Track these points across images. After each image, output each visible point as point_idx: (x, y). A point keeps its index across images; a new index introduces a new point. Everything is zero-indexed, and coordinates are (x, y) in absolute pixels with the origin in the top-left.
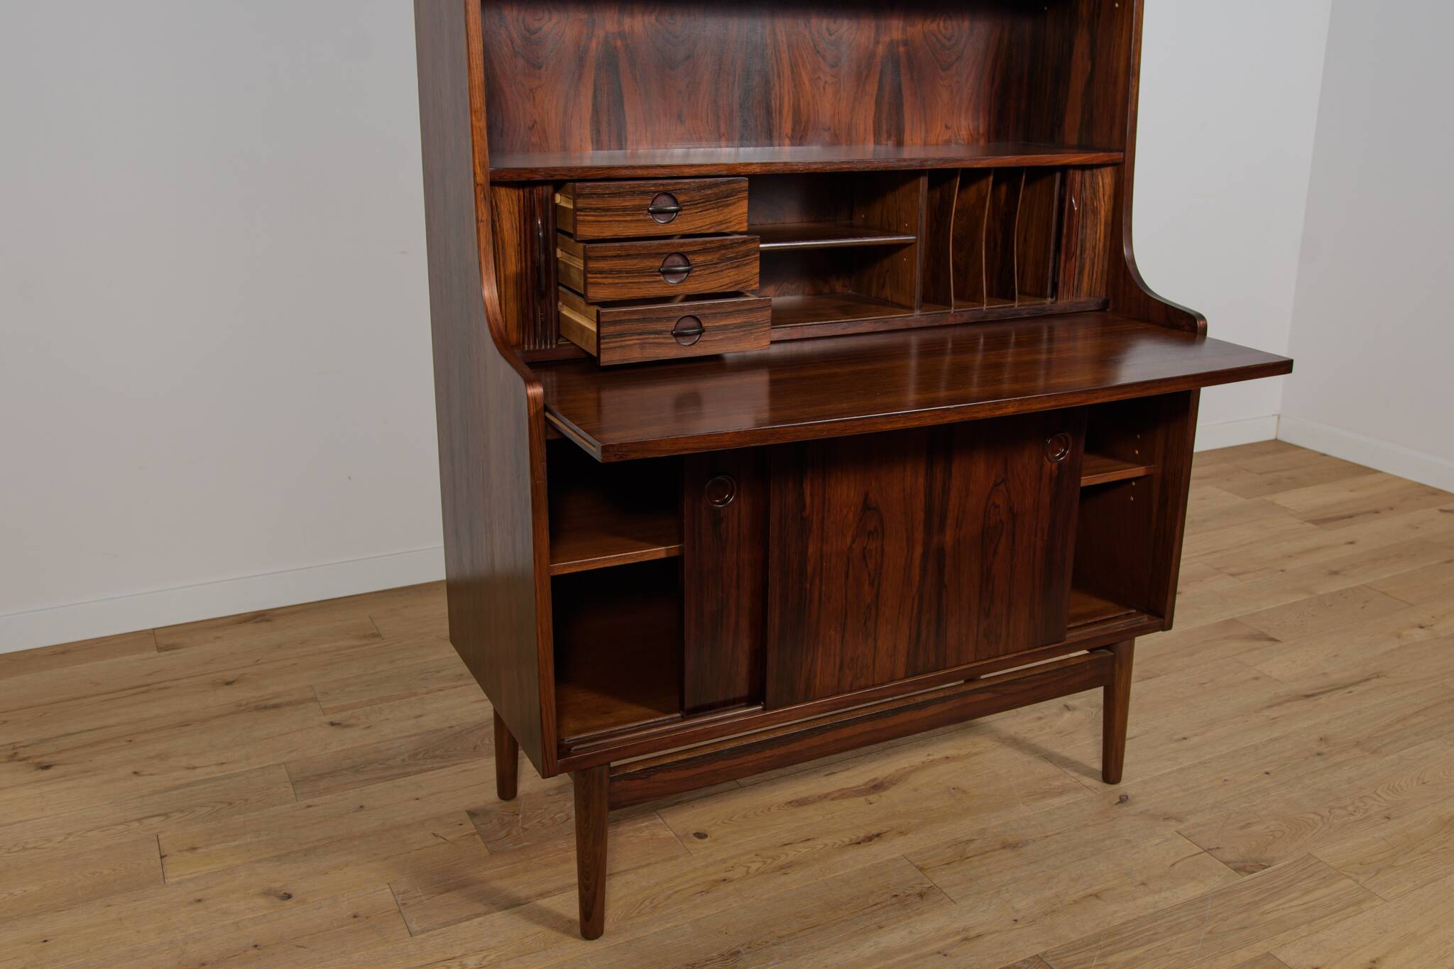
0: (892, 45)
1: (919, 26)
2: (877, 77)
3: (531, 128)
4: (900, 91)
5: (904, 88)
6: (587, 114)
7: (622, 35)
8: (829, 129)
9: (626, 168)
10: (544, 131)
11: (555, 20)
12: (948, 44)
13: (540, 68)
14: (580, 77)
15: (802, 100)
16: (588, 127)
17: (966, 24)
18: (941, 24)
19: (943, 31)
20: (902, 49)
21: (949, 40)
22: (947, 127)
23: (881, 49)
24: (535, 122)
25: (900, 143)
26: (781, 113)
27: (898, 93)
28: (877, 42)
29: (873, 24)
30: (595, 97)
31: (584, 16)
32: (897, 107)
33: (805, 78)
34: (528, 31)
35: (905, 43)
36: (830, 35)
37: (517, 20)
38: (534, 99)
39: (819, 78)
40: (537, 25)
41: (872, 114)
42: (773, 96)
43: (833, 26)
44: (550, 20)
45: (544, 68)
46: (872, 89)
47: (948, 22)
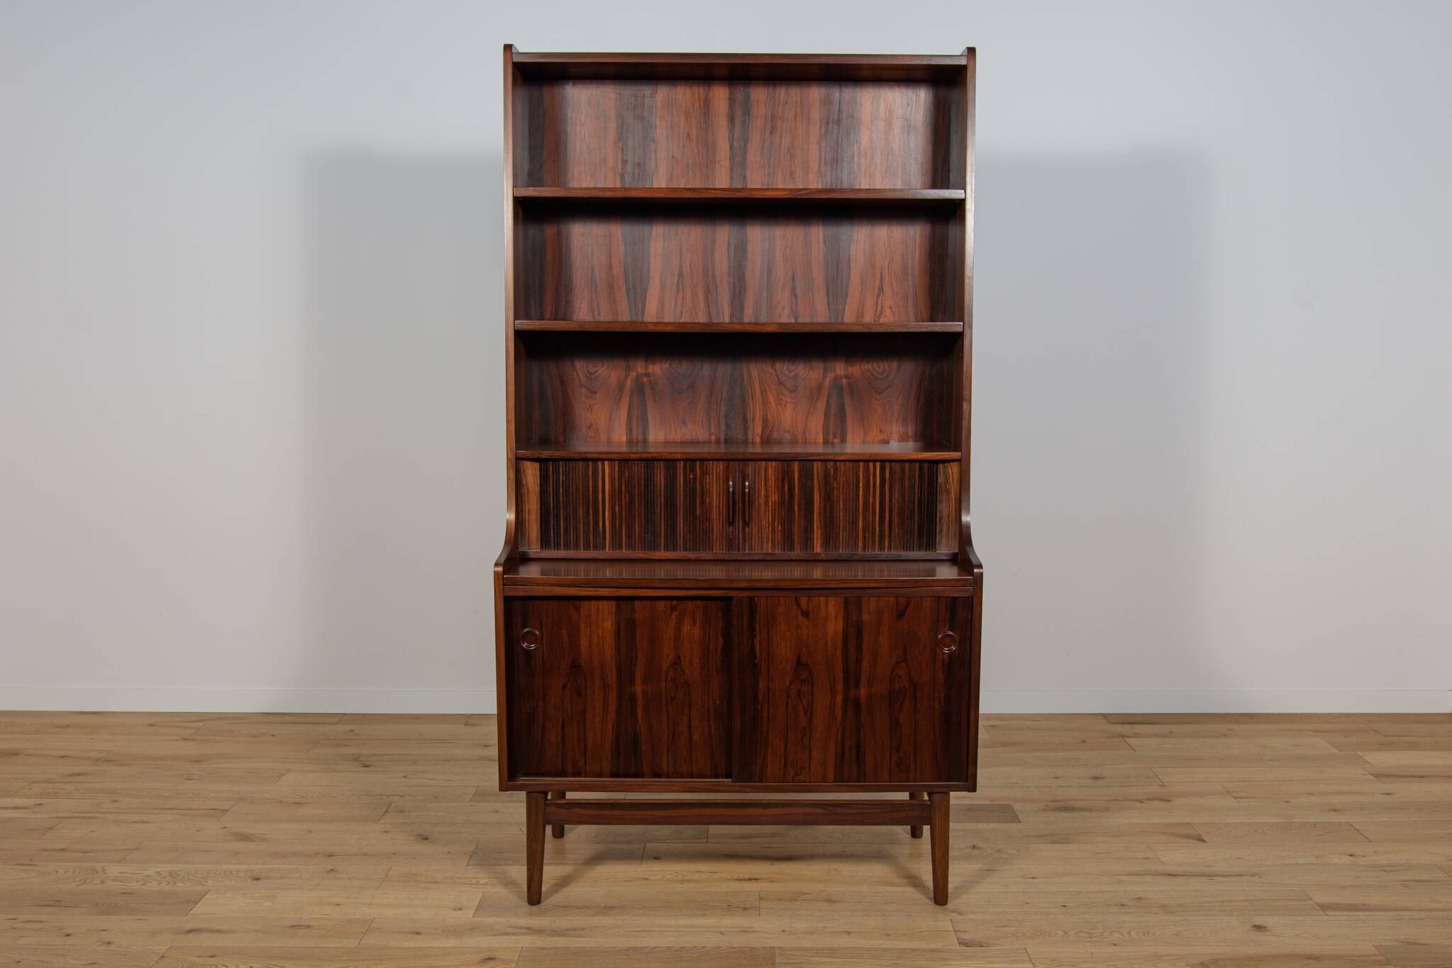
0: (836, 379)
1: (858, 367)
2: (826, 398)
3: (589, 427)
4: (844, 407)
5: (846, 407)
6: (624, 418)
7: (647, 375)
8: (789, 432)
9: (595, 453)
10: (597, 429)
11: (605, 367)
12: (880, 377)
13: (596, 393)
14: (620, 399)
15: (769, 413)
16: (624, 427)
17: (895, 364)
18: (875, 365)
19: (877, 369)
20: (844, 381)
21: (881, 374)
22: (881, 431)
23: (827, 382)
24: (592, 424)
25: (843, 440)
26: (754, 420)
27: (842, 409)
28: (825, 377)
29: (822, 365)
30: (629, 409)
31: (623, 363)
32: (842, 417)
33: (771, 399)
34: (588, 372)
35: (847, 377)
36: (790, 372)
37: (583, 367)
38: (591, 410)
39: (781, 399)
40: (595, 369)
41: (822, 423)
42: (748, 410)
43: (792, 368)
44: (603, 366)
45: (598, 393)
46: (821, 406)
47: (881, 363)
